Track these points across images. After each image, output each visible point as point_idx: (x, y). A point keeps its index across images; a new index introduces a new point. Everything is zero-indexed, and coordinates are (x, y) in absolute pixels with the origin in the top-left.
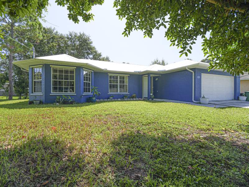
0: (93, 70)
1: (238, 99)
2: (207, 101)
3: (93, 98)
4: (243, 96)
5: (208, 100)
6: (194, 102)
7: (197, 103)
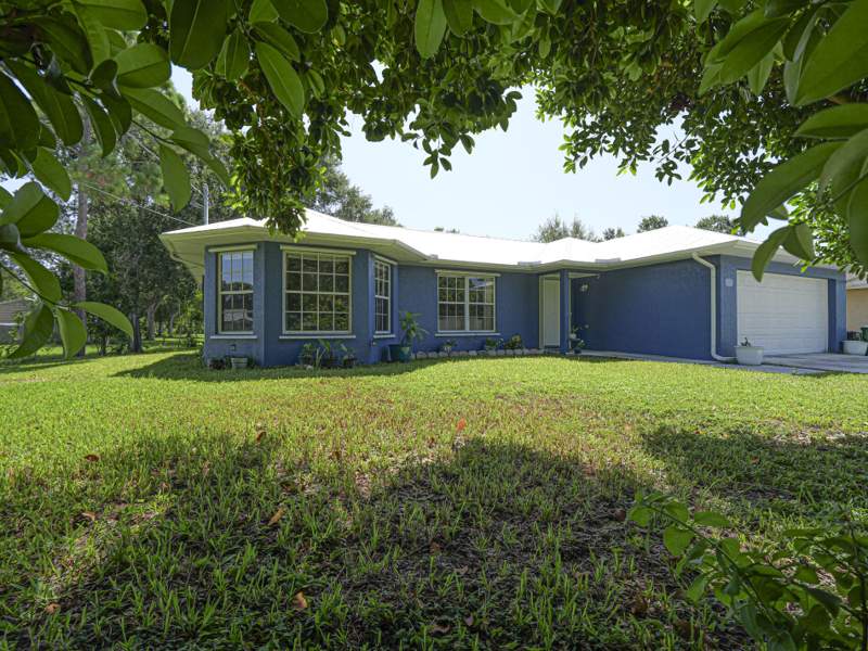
0: (395, 260)
1: (841, 350)
2: (759, 355)
3: (403, 349)
4: (857, 339)
5: (760, 352)
6: (715, 360)
7: (727, 363)
